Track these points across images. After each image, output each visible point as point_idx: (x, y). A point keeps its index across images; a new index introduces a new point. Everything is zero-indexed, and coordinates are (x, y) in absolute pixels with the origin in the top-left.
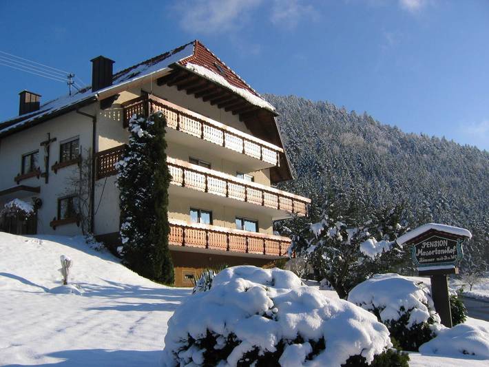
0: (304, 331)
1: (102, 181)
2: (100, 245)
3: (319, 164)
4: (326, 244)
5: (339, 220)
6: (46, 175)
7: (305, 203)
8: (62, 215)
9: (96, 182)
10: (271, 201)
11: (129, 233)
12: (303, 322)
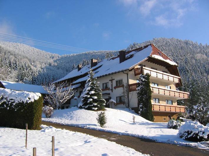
0: (202, 131)
1: (131, 92)
2: (133, 111)
3: (186, 69)
4: (198, 111)
5: (202, 105)
6: (112, 90)
7: (188, 94)
8: (118, 102)
9: (129, 93)
10: (177, 95)
11: (142, 108)
12: (201, 129)
